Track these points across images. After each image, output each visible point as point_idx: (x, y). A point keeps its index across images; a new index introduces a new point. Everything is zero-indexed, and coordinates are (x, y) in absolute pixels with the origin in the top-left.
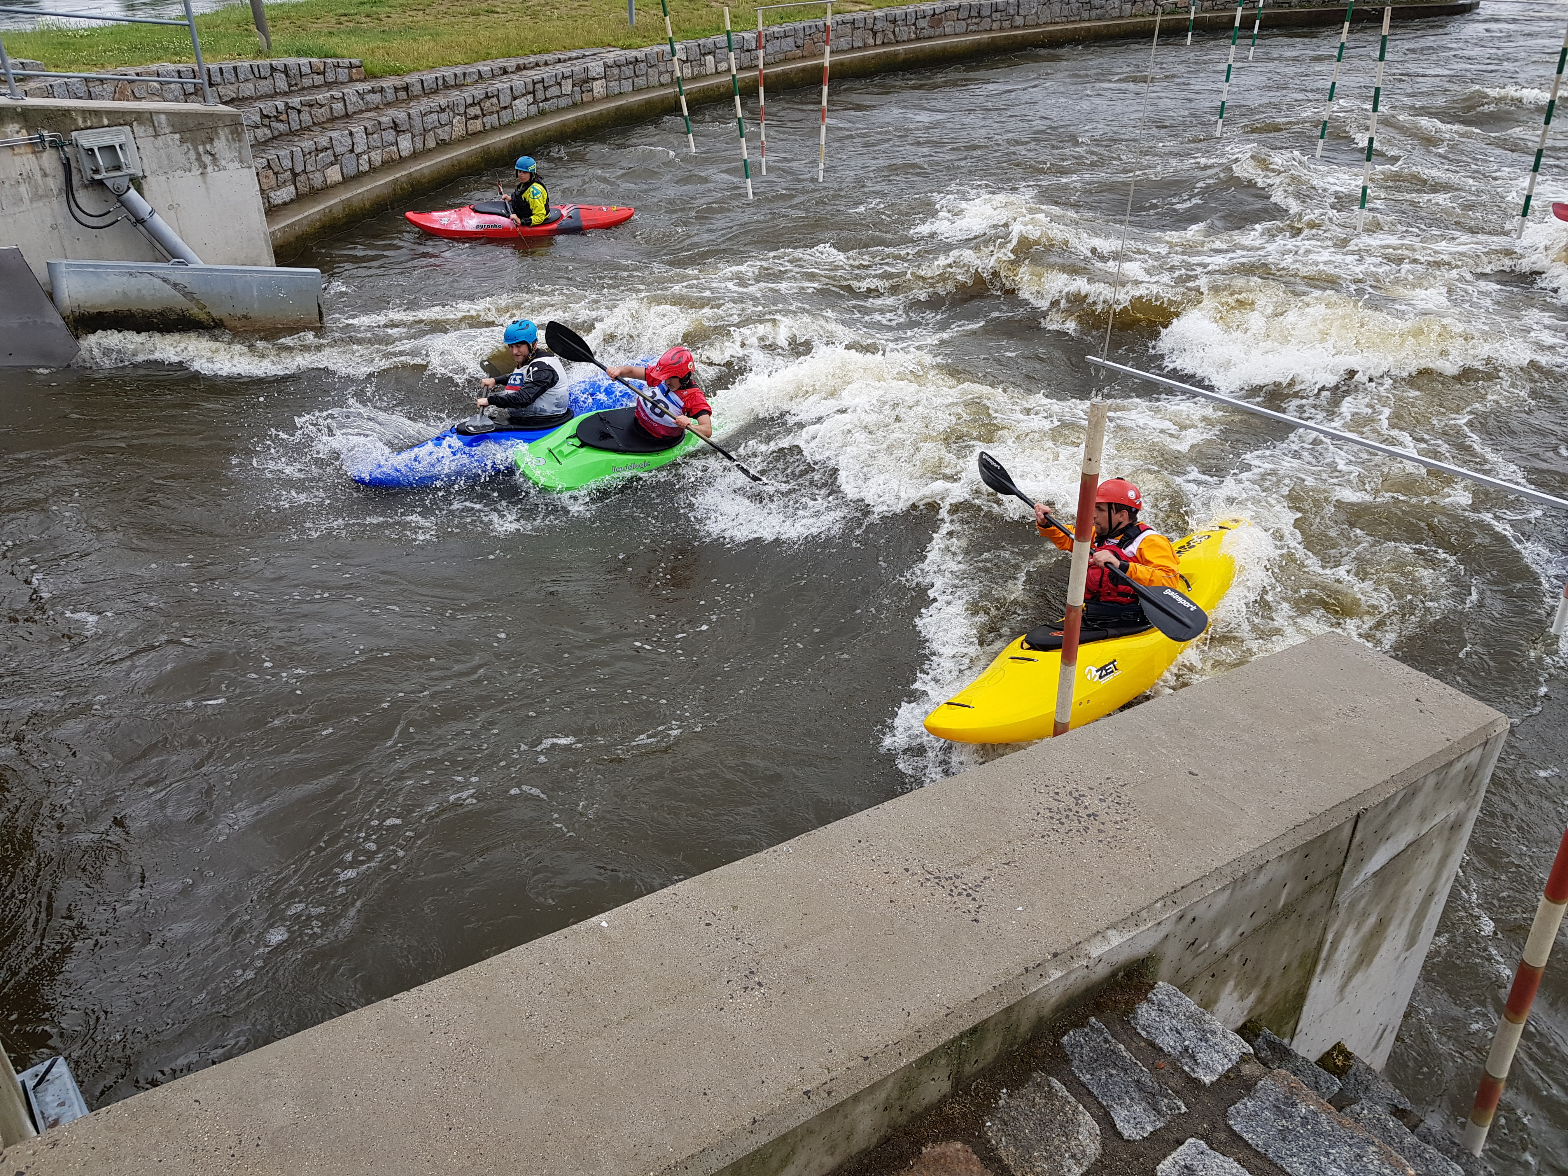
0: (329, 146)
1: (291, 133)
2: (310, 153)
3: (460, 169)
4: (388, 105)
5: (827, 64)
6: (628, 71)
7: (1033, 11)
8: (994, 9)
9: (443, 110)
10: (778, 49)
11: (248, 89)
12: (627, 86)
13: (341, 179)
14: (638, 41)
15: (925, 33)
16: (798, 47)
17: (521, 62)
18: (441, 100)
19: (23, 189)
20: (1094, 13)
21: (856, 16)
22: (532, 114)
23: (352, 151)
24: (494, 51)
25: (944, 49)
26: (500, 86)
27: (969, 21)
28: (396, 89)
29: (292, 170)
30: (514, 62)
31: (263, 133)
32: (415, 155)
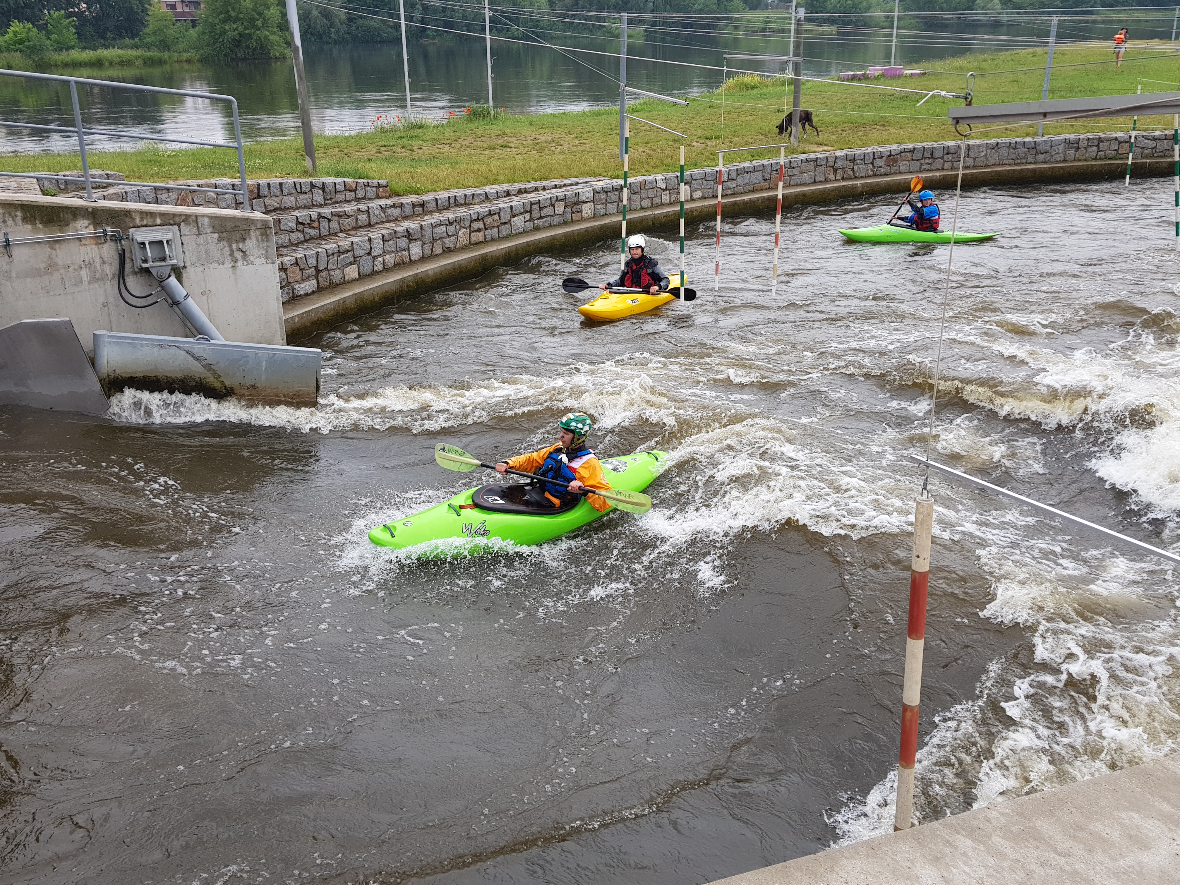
0: (350, 249)
1: (320, 237)
2: (333, 254)
3: (461, 272)
4: (406, 218)
5: (780, 196)
6: (614, 196)
7: (983, 154)
8: (946, 151)
9: (451, 224)
10: (748, 181)
11: (289, 201)
12: (612, 208)
13: (357, 276)
15: (881, 170)
16: (765, 180)
17: (524, 186)
18: (450, 215)
19: (84, 273)
20: (1041, 157)
21: (820, 156)
22: (527, 229)
23: (369, 254)
24: (501, 178)
25: (898, 184)
26: (502, 206)
27: (923, 161)
28: (414, 205)
29: (316, 267)
30: (517, 186)
31: (296, 236)
32: (423, 259)
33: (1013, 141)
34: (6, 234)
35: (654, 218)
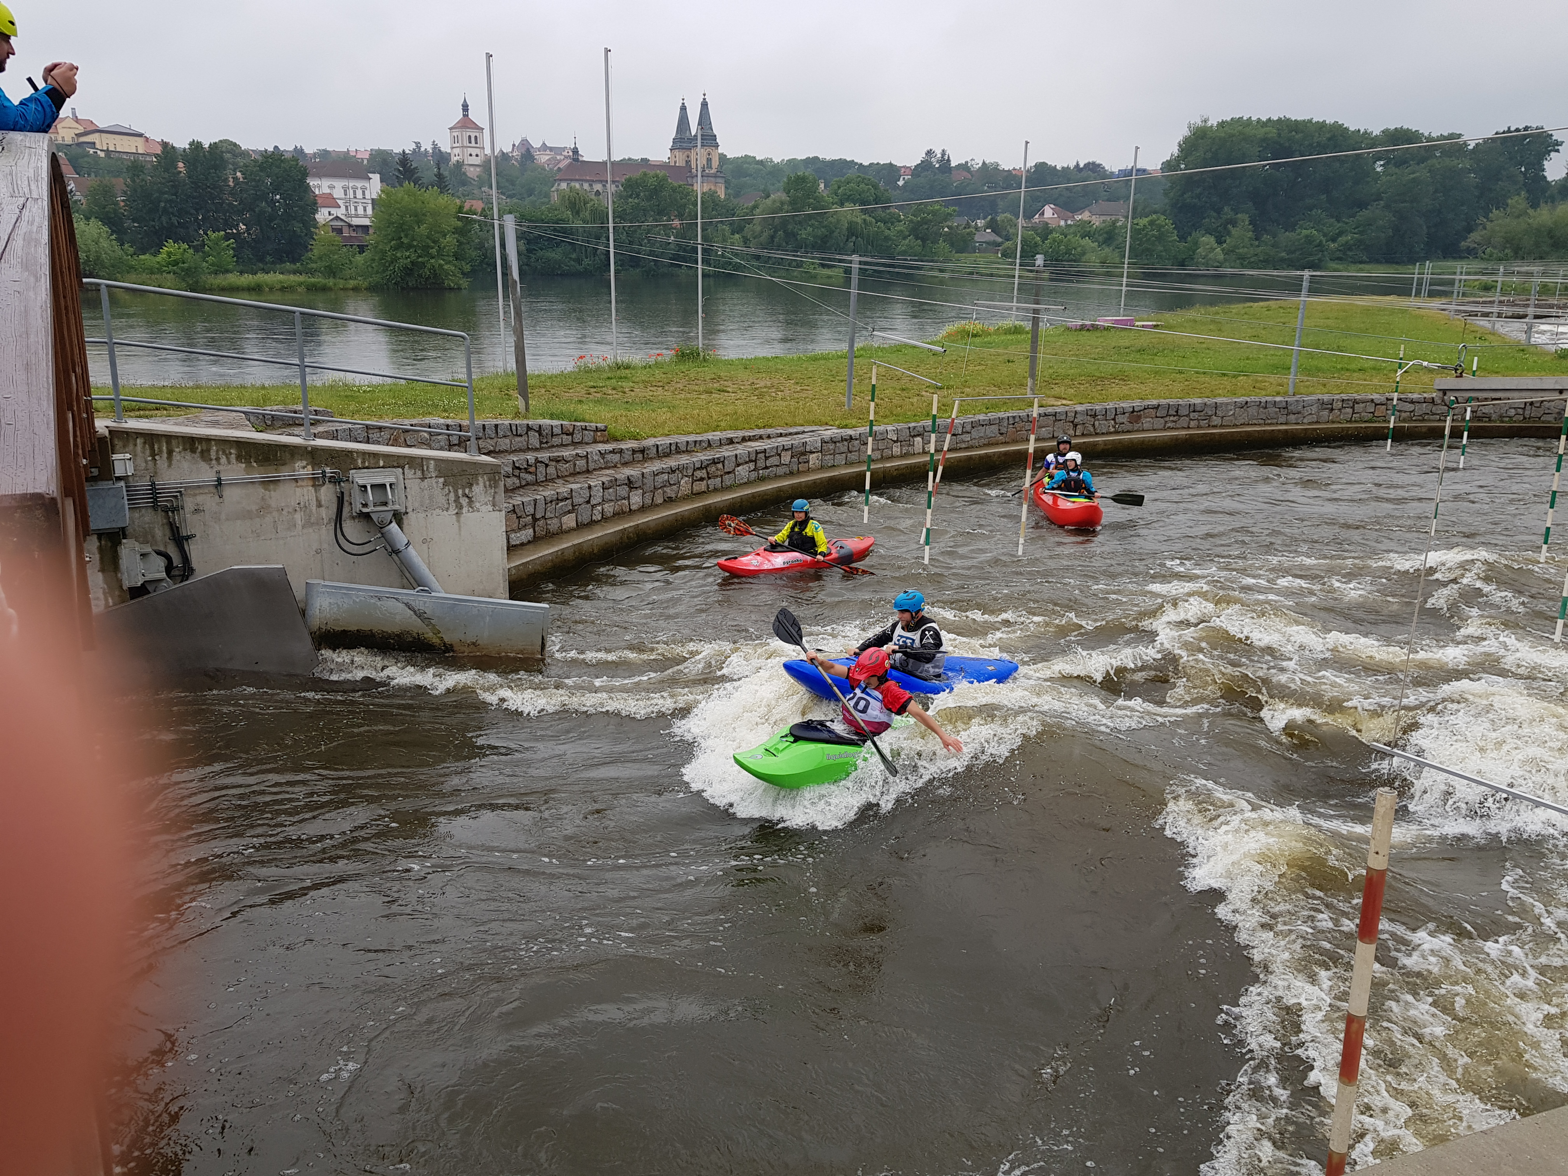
0: (568, 496)
1: (537, 483)
2: (551, 502)
4: (625, 464)
5: (1031, 450)
6: (842, 447)
7: (1231, 413)
8: (1192, 409)
9: (673, 472)
10: (983, 435)
11: (504, 444)
12: (840, 459)
13: (575, 526)
14: (854, 422)
15: (1125, 427)
16: (1001, 434)
17: (747, 434)
18: (672, 462)
19: (298, 516)
20: (1292, 418)
21: (1058, 410)
22: (752, 479)
23: (588, 502)
24: (723, 424)
25: (1142, 442)
26: (726, 454)
27: (1167, 419)
28: (634, 451)
29: (533, 515)
30: (741, 434)
31: (512, 482)
32: (643, 509)
33: (1263, 400)
34: (218, 472)
35: (885, 471)
